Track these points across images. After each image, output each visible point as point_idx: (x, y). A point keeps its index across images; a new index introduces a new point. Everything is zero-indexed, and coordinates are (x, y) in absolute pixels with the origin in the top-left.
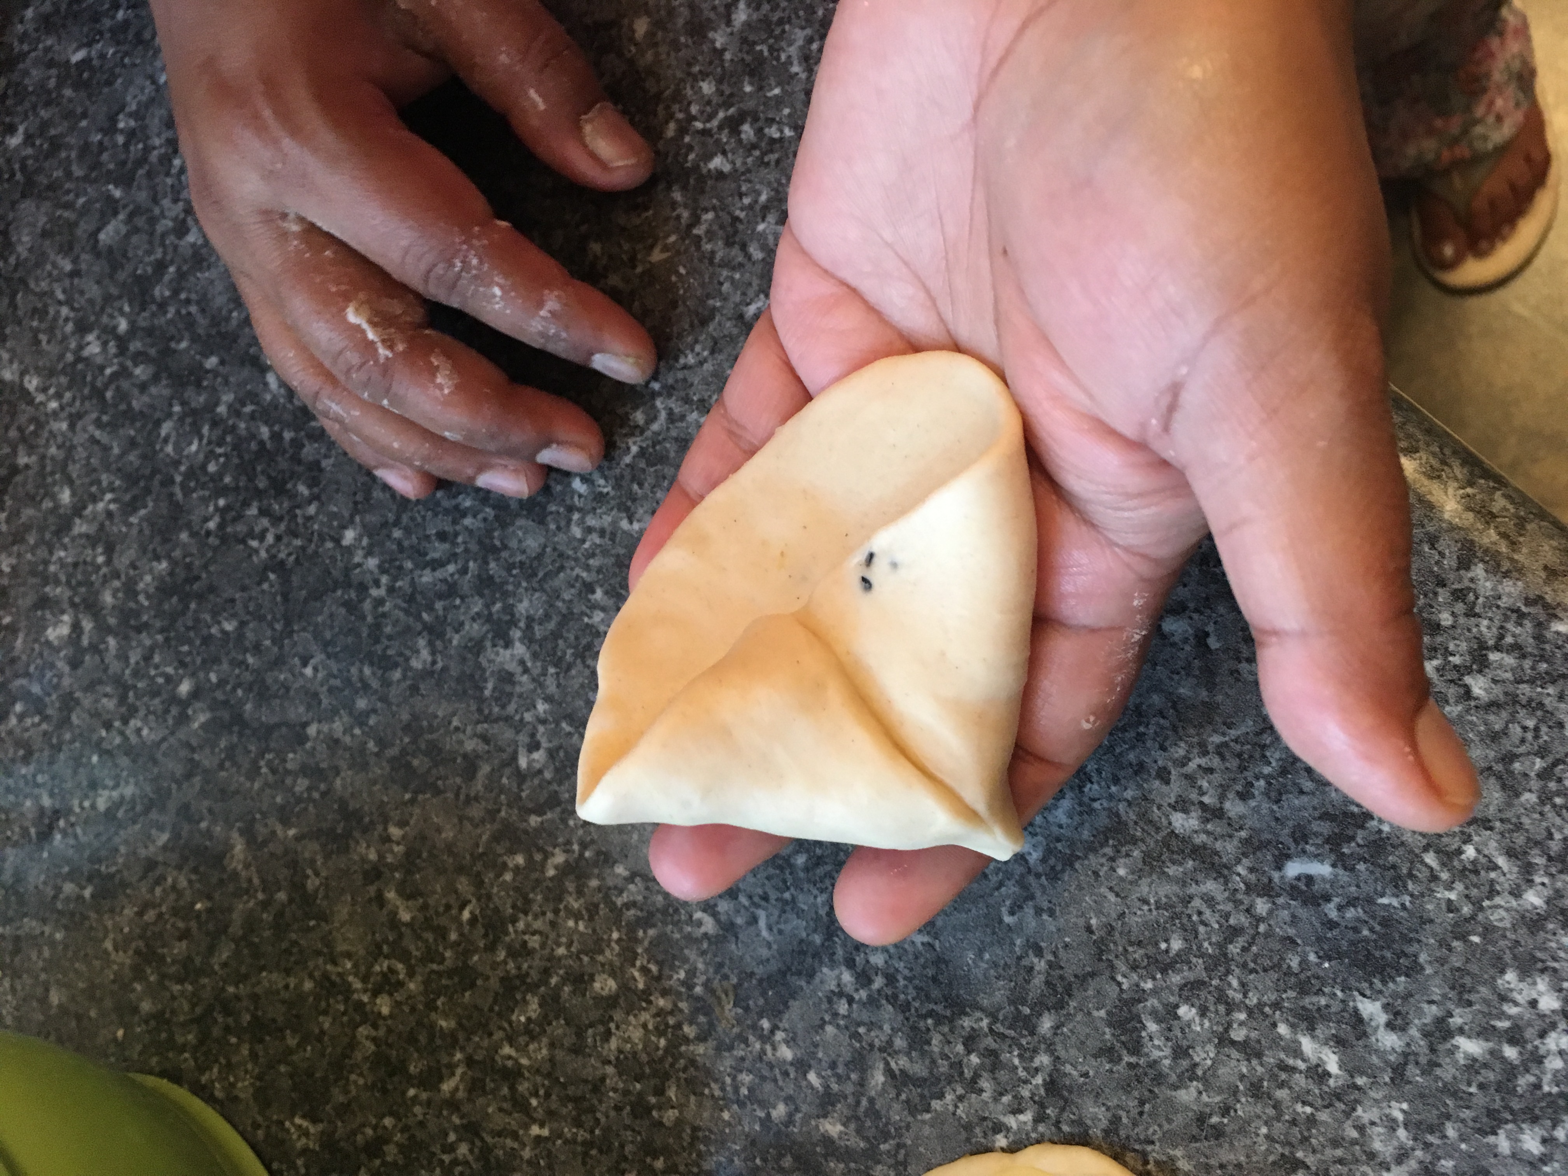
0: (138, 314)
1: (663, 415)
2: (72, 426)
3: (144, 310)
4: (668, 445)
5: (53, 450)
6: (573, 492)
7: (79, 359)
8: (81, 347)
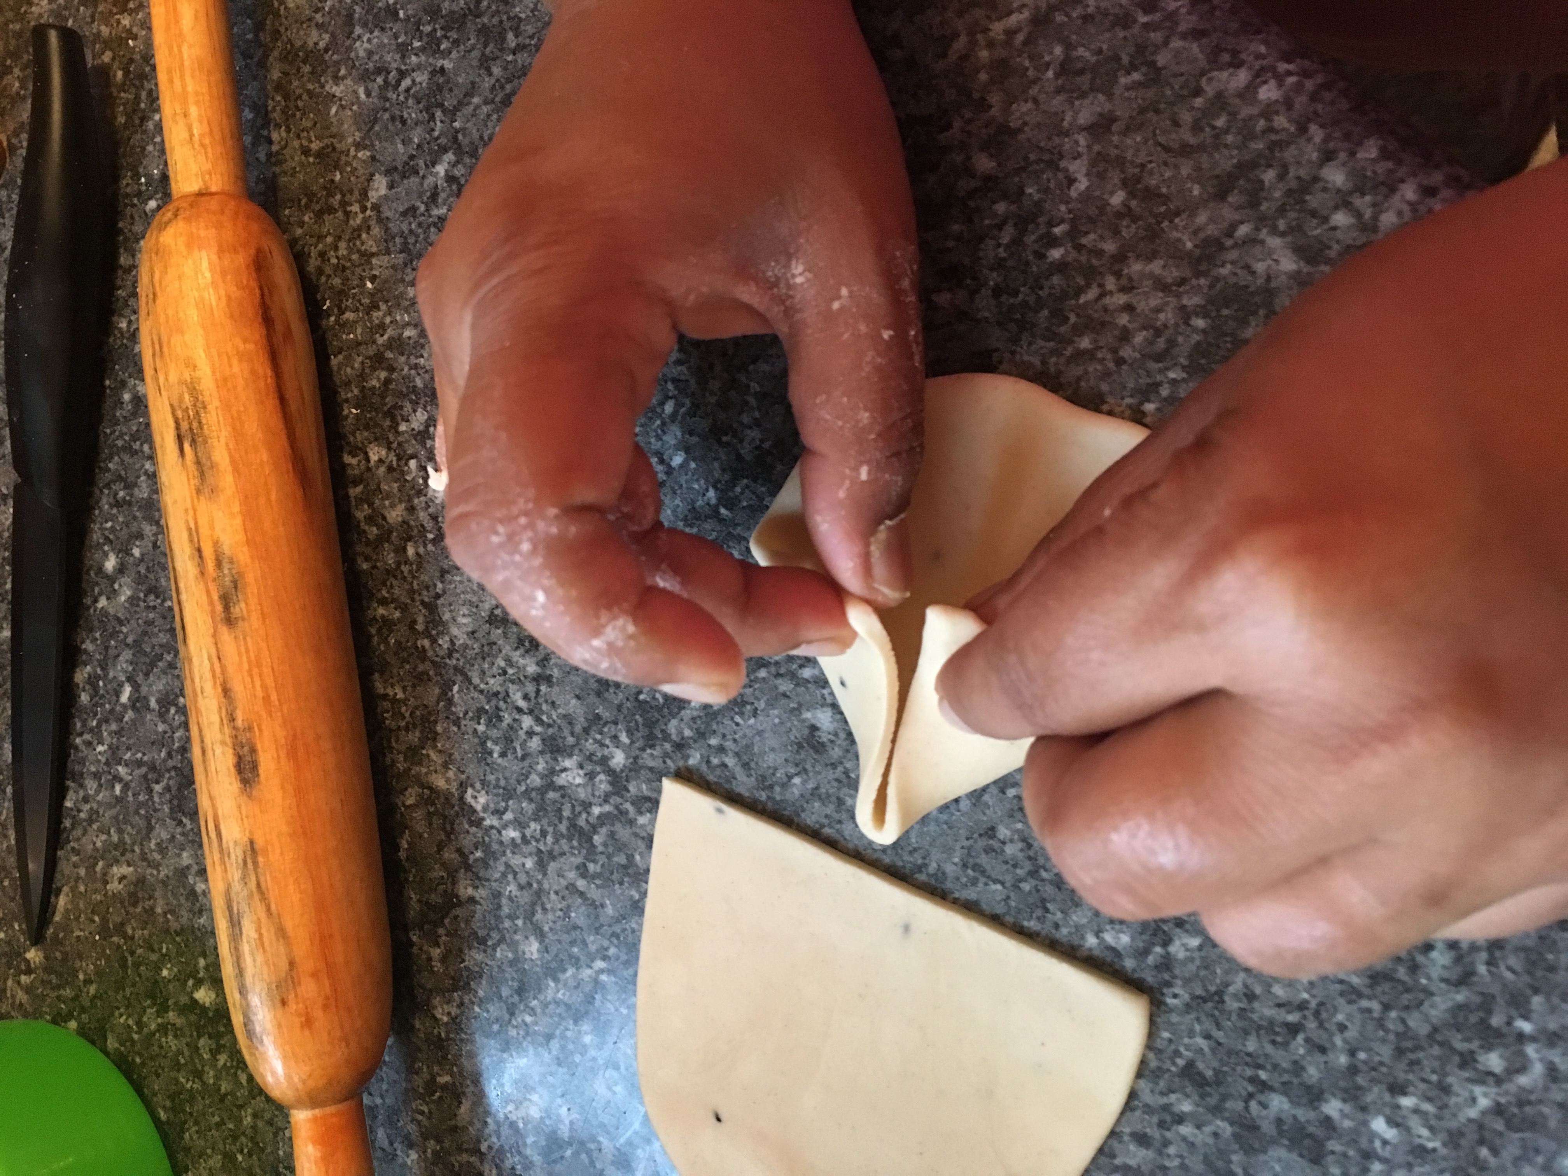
0: (643, 749)
1: (1538, 1069)
2: (541, 865)
3: (652, 747)
4: (1546, 1110)
5: (512, 888)
6: (1373, 1135)
7: (551, 786)
8: (552, 772)
